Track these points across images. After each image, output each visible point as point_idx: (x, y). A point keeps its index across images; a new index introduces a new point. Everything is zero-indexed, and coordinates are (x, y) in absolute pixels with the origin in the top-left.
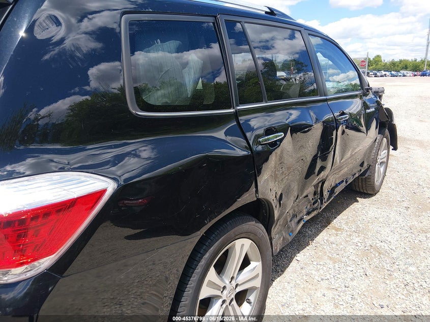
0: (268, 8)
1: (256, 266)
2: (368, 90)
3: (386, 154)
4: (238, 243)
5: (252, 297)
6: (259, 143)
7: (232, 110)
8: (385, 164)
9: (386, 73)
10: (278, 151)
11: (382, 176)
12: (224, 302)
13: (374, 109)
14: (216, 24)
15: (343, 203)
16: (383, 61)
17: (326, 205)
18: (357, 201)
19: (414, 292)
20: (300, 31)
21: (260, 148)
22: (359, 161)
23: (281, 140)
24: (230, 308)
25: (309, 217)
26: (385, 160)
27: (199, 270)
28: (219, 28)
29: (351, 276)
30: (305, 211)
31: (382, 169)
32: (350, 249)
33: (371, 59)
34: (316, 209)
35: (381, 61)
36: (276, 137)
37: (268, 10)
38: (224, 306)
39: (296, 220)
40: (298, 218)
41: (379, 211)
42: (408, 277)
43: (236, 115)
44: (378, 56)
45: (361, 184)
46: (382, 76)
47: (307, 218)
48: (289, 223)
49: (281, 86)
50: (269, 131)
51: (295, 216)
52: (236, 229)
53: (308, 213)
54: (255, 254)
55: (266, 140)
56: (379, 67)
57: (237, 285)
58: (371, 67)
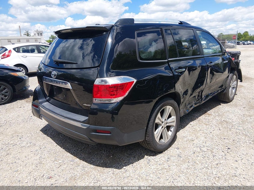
0: (180, 21)
1: (174, 118)
2: (224, 53)
3: (236, 83)
4: (168, 107)
5: (172, 129)
6: (176, 72)
7: (167, 60)
8: (235, 88)
9: (251, 42)
10: (183, 75)
11: (234, 94)
12: (162, 127)
13: (227, 61)
14: (162, 30)
15: (213, 105)
16: (249, 35)
17: (203, 102)
18: (221, 105)
19: (239, 135)
20: (193, 30)
21: (176, 74)
22: (220, 85)
23: (184, 71)
24: (164, 130)
25: (196, 106)
26: (235, 86)
27: (154, 114)
28: (163, 32)
29: (213, 130)
30: (194, 103)
31: (234, 91)
32: (214, 121)
33: (242, 34)
34: (199, 102)
35: (248, 35)
36: (182, 70)
37: (180, 22)
38: (163, 129)
39: (190, 106)
40: (191, 105)
41: (230, 109)
42: (238, 131)
43: (168, 62)
44: (246, 32)
45: (222, 97)
46: (248, 44)
47: (195, 106)
48: (187, 106)
49: (184, 51)
50: (180, 68)
51: (189, 104)
52: (167, 101)
53: (195, 104)
54: (173, 113)
55: (178, 71)
56: (247, 38)
57: (167, 123)
58: (242, 39)
